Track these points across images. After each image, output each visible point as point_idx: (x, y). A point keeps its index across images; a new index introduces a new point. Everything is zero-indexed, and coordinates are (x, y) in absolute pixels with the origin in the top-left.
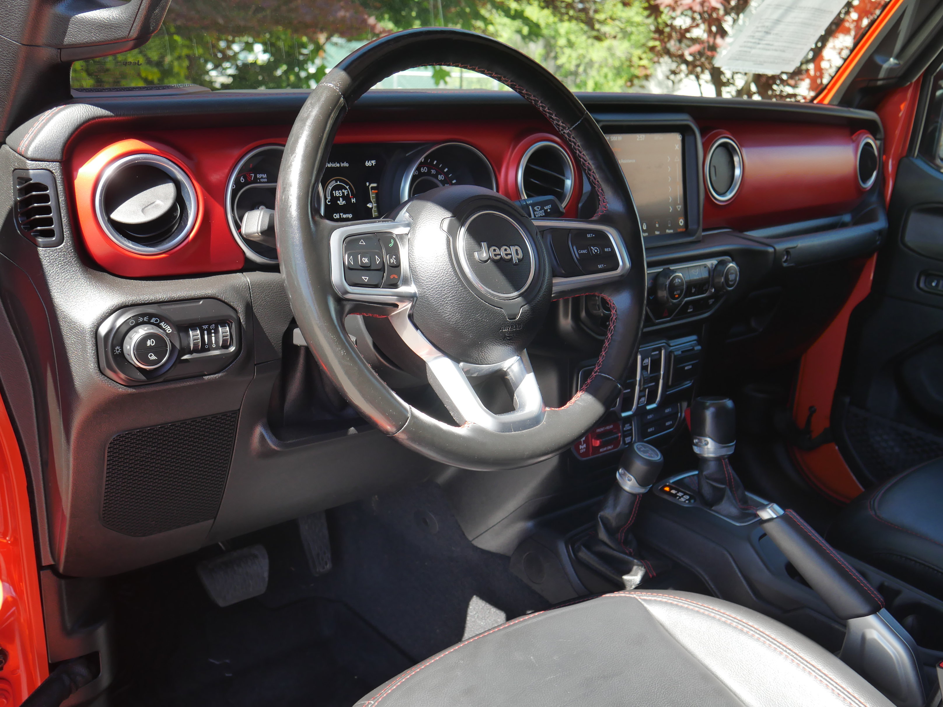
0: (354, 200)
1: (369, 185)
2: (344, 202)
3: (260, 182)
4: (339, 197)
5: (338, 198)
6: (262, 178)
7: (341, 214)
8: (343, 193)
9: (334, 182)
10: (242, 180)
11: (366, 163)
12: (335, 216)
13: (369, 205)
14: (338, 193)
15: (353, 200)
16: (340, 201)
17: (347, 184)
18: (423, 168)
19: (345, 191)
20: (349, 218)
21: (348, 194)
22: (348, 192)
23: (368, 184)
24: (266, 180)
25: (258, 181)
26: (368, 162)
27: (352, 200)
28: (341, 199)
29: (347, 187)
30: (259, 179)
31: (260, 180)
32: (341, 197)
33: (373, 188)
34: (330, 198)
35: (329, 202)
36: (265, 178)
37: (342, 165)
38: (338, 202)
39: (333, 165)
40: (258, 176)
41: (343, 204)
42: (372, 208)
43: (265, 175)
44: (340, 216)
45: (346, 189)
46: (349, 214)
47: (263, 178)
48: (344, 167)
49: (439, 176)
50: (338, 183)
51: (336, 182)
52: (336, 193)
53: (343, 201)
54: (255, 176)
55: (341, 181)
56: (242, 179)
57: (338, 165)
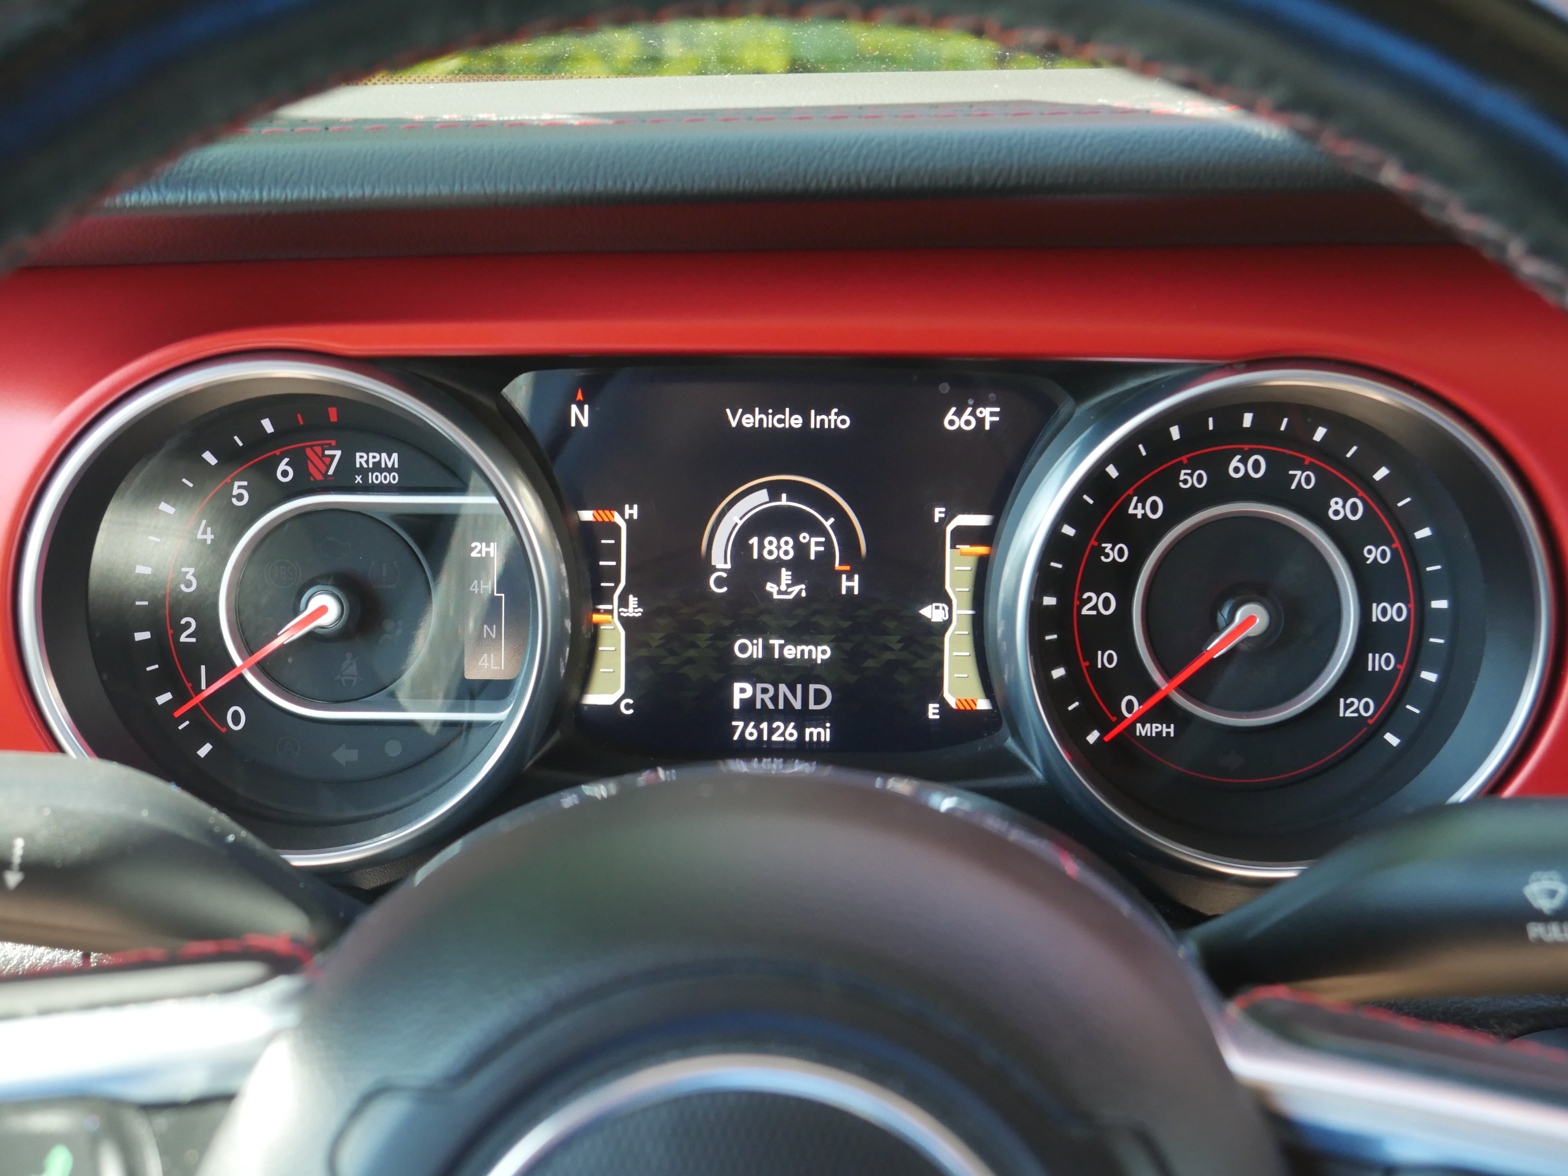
0: (855, 584)
1: (945, 521)
2: (800, 589)
3: (367, 488)
4: (779, 563)
5: (771, 570)
6: (377, 467)
7: (776, 643)
8: (801, 549)
9: (762, 496)
10: (285, 474)
11: (950, 416)
12: (743, 649)
13: (933, 613)
14: (773, 548)
15: (850, 584)
16: (778, 584)
17: (828, 507)
18: (1244, 461)
19: (814, 540)
20: (812, 661)
21: (827, 555)
22: (828, 544)
23: (939, 513)
24: (393, 478)
25: (359, 479)
26: (959, 414)
27: (845, 584)
28: (785, 575)
29: (828, 524)
30: (364, 472)
31: (365, 478)
32: (788, 565)
33: (964, 535)
34: (728, 566)
35: (719, 582)
36: (390, 471)
37: (816, 420)
38: (771, 587)
39: (771, 421)
40: (361, 459)
41: (791, 597)
42: (946, 624)
43: (395, 456)
44: (767, 649)
45: (817, 529)
46: (816, 645)
47: (381, 471)
48: (822, 431)
49: (1336, 503)
50: (784, 501)
51: (775, 496)
52: (761, 547)
53: (795, 582)
54: (347, 461)
55: (797, 491)
56: (283, 466)
57: (796, 422)
